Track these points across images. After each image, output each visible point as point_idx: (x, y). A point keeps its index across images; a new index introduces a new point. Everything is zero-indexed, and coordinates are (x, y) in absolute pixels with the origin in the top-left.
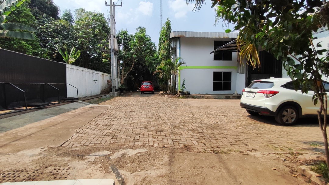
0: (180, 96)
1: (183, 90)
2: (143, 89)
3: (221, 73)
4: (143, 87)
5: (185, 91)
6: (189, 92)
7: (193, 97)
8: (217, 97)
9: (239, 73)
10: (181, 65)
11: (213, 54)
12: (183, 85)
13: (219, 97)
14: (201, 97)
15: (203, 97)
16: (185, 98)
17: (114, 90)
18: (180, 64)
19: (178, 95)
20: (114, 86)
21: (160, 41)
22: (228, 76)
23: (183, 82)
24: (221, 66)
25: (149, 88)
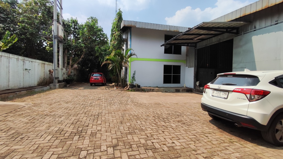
0: (130, 89)
1: (133, 82)
2: (92, 80)
3: (171, 66)
4: (93, 79)
5: (135, 83)
6: (139, 85)
7: (143, 90)
8: (166, 90)
9: (188, 67)
10: (132, 57)
11: (163, 47)
12: (133, 77)
13: (169, 90)
14: (152, 90)
15: (153, 91)
16: (135, 91)
17: (56, 81)
18: (131, 55)
19: (127, 87)
20: (56, 76)
21: (112, 33)
22: (177, 69)
23: (134, 74)
24: (171, 60)
25: (99, 79)
